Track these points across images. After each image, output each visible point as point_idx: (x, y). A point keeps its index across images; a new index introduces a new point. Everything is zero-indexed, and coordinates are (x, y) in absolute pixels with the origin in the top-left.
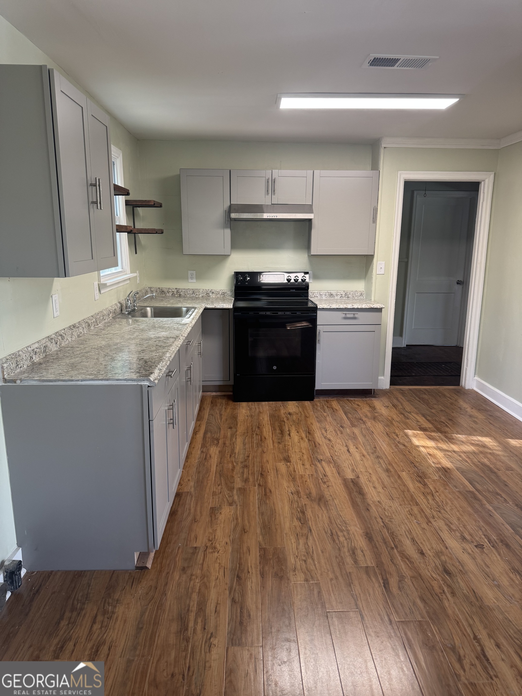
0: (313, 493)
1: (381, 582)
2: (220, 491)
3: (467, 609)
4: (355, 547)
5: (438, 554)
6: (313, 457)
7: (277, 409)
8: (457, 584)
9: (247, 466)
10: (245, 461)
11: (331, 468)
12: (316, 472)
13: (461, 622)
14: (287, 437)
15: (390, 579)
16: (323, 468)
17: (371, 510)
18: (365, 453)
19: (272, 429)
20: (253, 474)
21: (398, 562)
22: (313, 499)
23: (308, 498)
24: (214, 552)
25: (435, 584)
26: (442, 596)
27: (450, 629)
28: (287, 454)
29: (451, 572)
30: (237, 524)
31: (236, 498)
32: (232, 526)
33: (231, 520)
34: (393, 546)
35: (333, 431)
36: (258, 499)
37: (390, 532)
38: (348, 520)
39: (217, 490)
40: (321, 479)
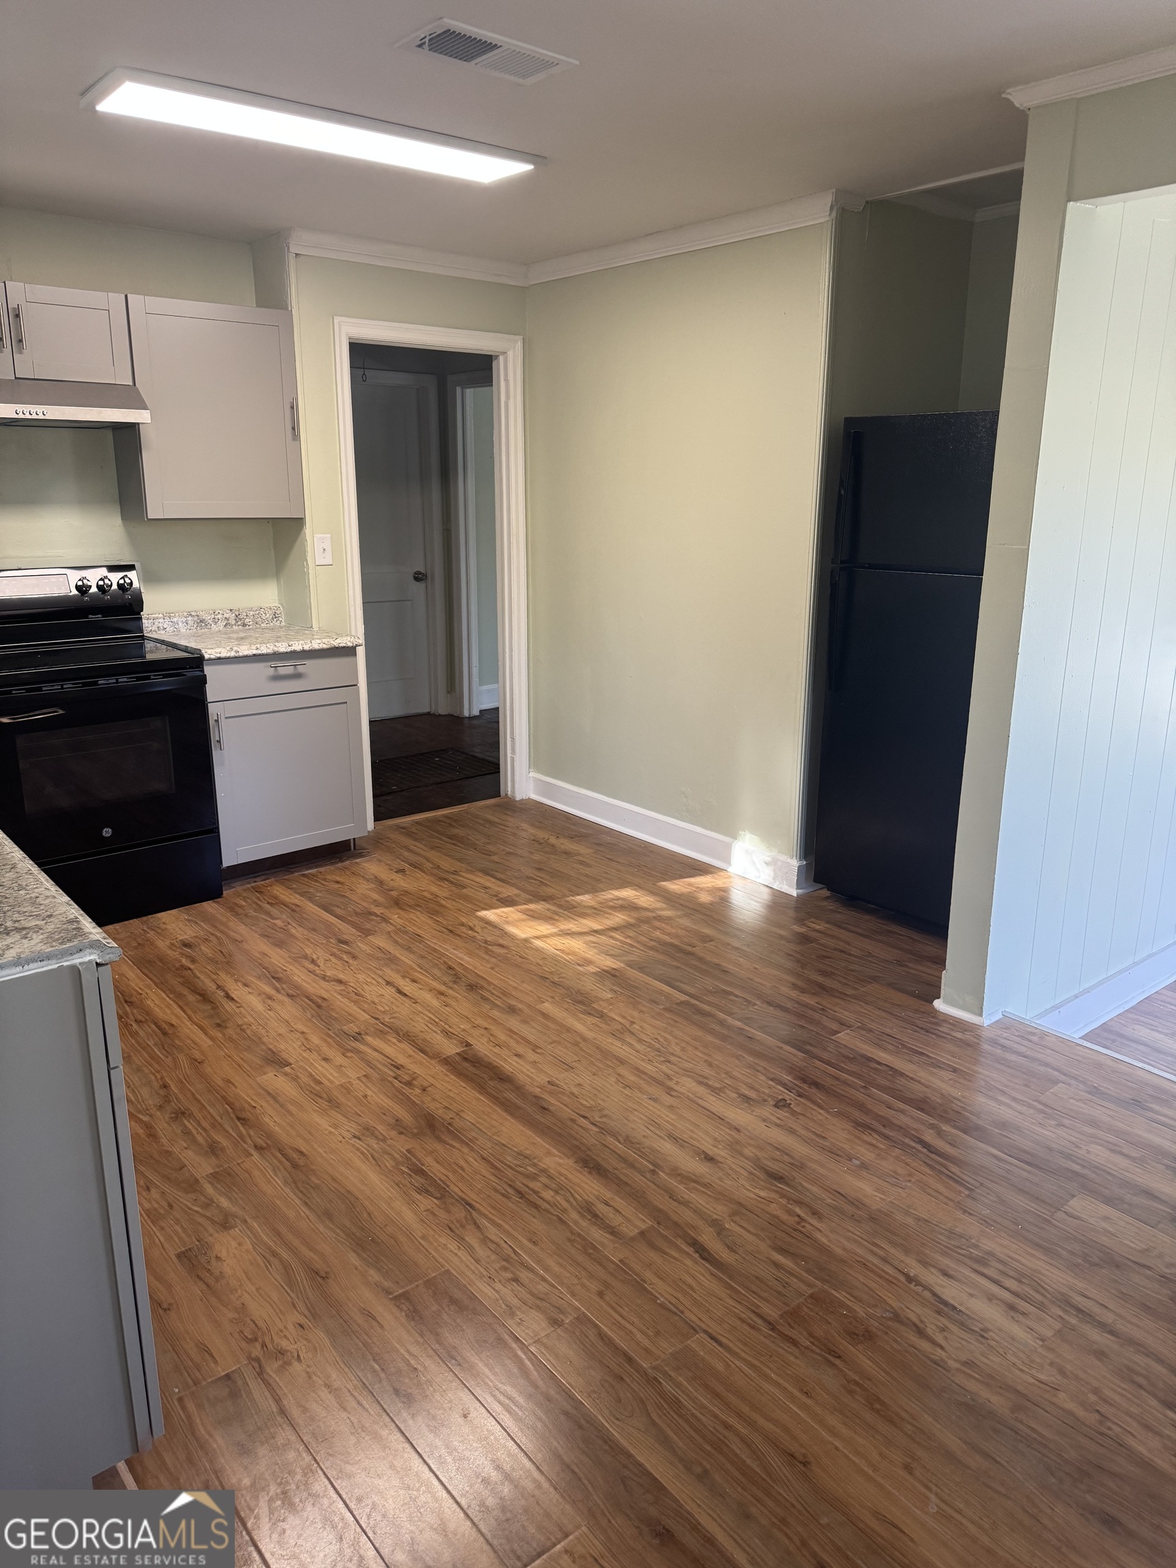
0: (404, 1117)
1: (691, 1253)
2: (165, 1204)
3: (858, 1233)
4: (587, 1202)
5: (735, 1147)
6: (334, 1033)
7: (140, 940)
8: (808, 1194)
9: (183, 1113)
10: (167, 1099)
11: (396, 1045)
12: (371, 1068)
13: (869, 1261)
14: (229, 1006)
15: (700, 1237)
16: (376, 1050)
17: (552, 1108)
18: (443, 988)
19: (171, 996)
20: (215, 1125)
21: (685, 1196)
22: (415, 1131)
23: (401, 1133)
24: (289, 1364)
25: (774, 1209)
26: (803, 1227)
27: (863, 1283)
28: (264, 1047)
29: (780, 1174)
30: (286, 1267)
31: (224, 1203)
32: (278, 1278)
33: (263, 1265)
34: (652, 1168)
35: (330, 957)
36: (286, 1182)
37: (621, 1139)
38: (527, 1149)
39: (154, 1203)
40: (395, 1078)
